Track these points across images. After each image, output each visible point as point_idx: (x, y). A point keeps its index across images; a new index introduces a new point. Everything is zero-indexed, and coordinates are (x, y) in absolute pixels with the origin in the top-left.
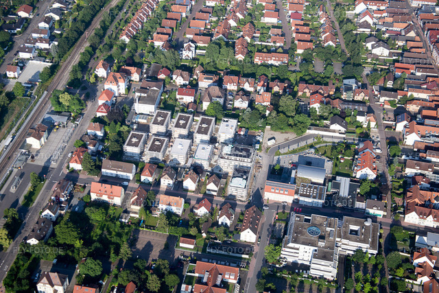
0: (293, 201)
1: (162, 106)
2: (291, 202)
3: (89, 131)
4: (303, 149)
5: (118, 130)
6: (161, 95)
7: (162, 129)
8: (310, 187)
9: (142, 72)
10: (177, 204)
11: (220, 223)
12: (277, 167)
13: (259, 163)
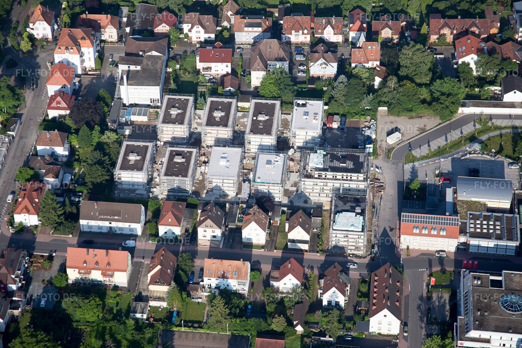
0: (458, 248)
1: (173, 86)
2: (453, 249)
3: (39, 148)
4: (456, 145)
5: (96, 140)
6: (167, 66)
7: (181, 131)
8: (487, 218)
9: (120, 23)
10: (239, 275)
11: (325, 303)
12: (415, 186)
13: (377, 179)
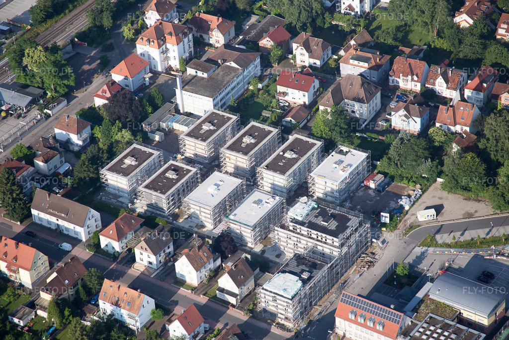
1: (232, 102)
3: (57, 131)
4: (495, 241)
5: (114, 137)
7: (202, 149)
8: (446, 327)
10: (131, 305)
12: (400, 270)
13: (373, 254)
